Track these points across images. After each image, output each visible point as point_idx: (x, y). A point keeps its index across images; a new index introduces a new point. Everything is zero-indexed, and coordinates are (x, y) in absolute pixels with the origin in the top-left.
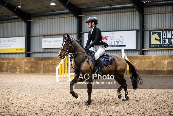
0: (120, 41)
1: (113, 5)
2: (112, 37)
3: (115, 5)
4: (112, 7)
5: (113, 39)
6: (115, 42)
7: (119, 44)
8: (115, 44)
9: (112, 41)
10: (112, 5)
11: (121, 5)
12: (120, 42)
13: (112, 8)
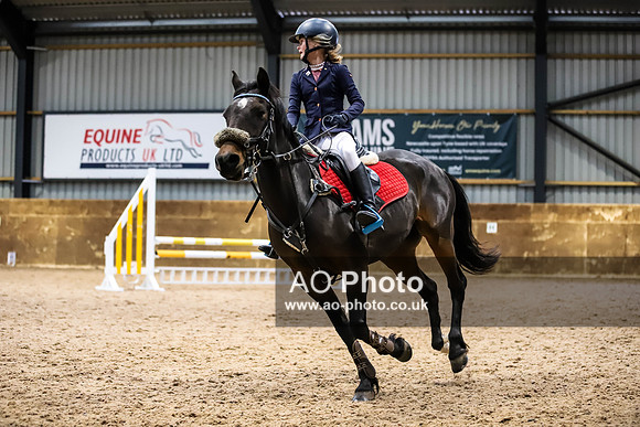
0: (189, 149)
1: (163, 18)
2: (157, 132)
3: (169, 18)
4: (157, 23)
5: (159, 139)
6: (169, 152)
7: (184, 160)
8: (168, 157)
9: (155, 146)
10: (158, 19)
11: (193, 18)
12: (186, 153)
13: (158, 27)
